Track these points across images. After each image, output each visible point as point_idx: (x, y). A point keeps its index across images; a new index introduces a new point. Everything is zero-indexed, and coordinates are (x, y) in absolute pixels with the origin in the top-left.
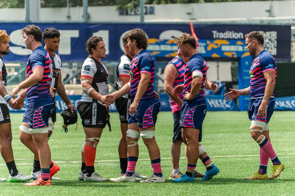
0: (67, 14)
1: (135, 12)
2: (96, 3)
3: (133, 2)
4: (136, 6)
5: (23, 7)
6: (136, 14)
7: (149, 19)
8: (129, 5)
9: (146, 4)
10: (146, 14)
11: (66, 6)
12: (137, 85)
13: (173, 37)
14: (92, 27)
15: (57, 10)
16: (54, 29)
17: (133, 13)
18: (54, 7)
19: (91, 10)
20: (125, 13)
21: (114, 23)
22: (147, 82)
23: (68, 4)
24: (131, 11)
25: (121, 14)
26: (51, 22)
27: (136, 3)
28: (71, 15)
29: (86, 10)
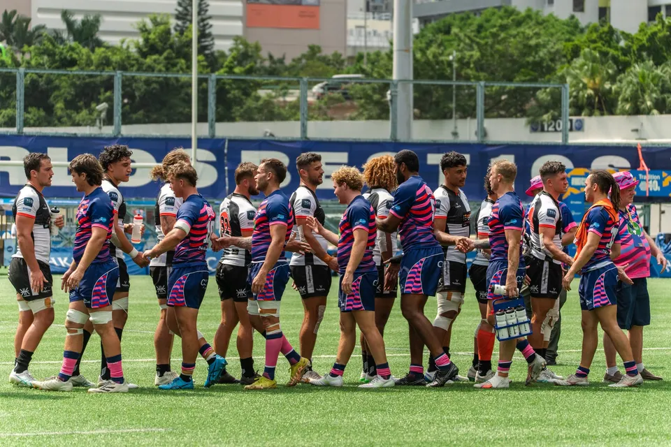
0: (452, 129)
1: (555, 127)
2: (495, 114)
3: (552, 111)
4: (555, 119)
5: (387, 118)
6: (556, 131)
7: (576, 139)
8: (545, 117)
9: (571, 115)
10: (571, 130)
11: (451, 117)
12: (85, 247)
13: (611, 166)
14: (489, 149)
15: (438, 123)
16: (456, 153)
17: (551, 129)
18: (434, 118)
19: (489, 124)
20: (540, 128)
21: (522, 143)
22: (102, 242)
23: (454, 115)
24: (549, 126)
25: (534, 130)
26: (430, 142)
27: (556, 114)
28: (459, 131)
29: (481, 124)
